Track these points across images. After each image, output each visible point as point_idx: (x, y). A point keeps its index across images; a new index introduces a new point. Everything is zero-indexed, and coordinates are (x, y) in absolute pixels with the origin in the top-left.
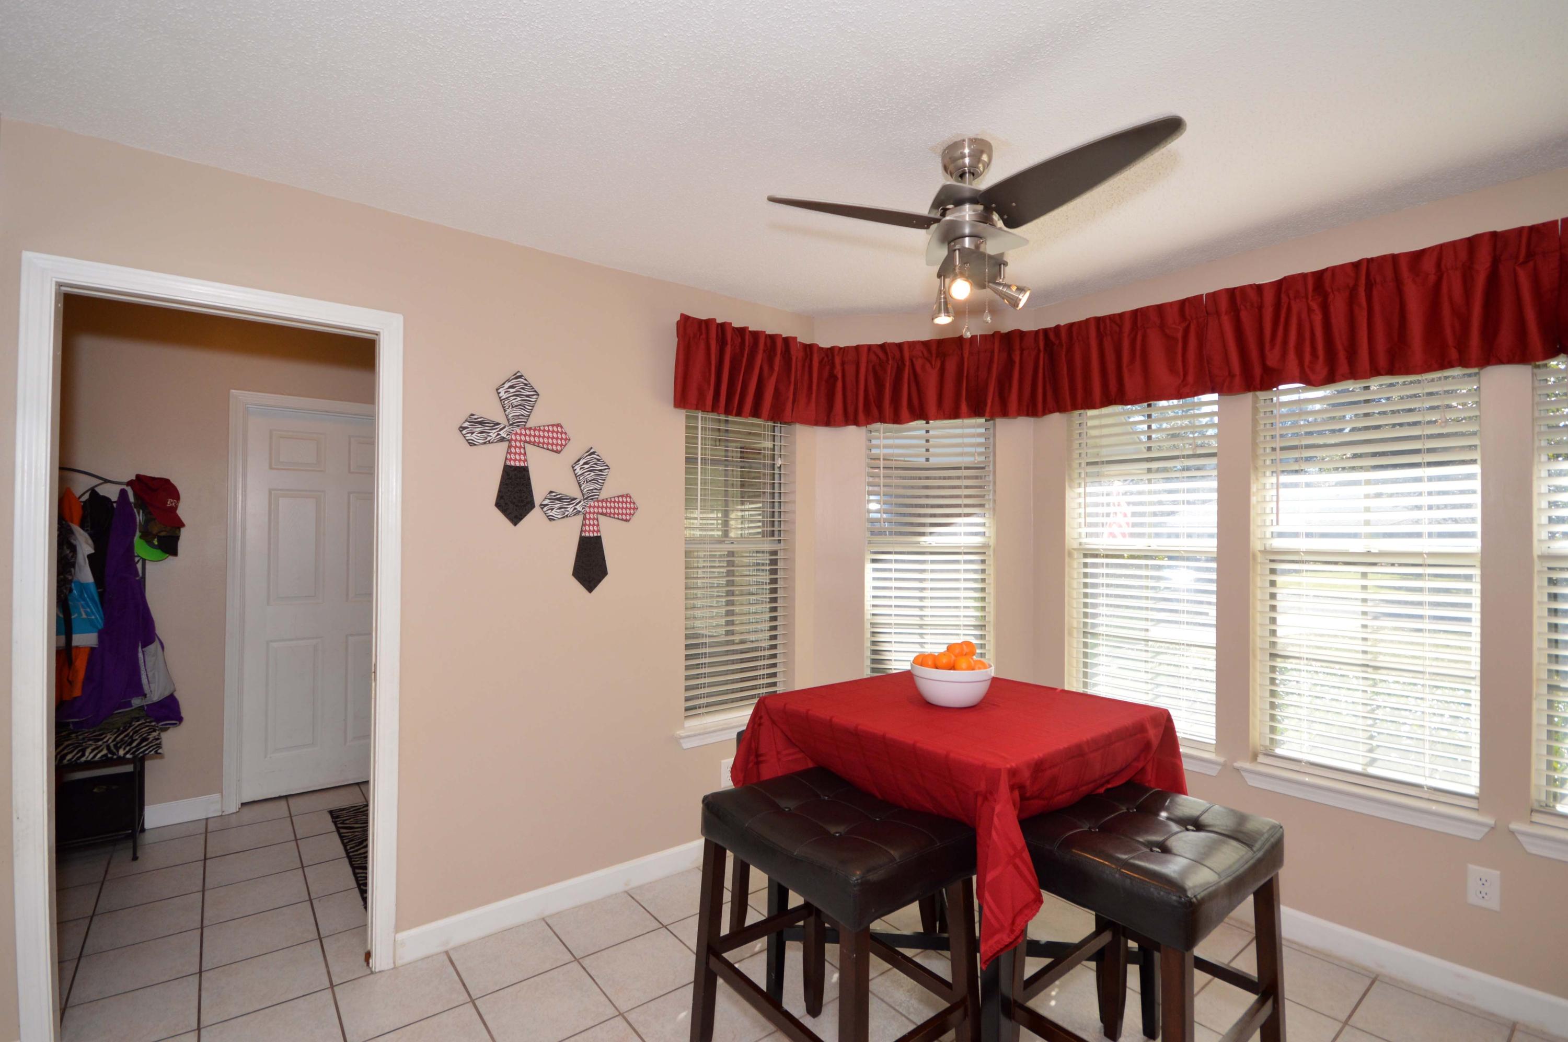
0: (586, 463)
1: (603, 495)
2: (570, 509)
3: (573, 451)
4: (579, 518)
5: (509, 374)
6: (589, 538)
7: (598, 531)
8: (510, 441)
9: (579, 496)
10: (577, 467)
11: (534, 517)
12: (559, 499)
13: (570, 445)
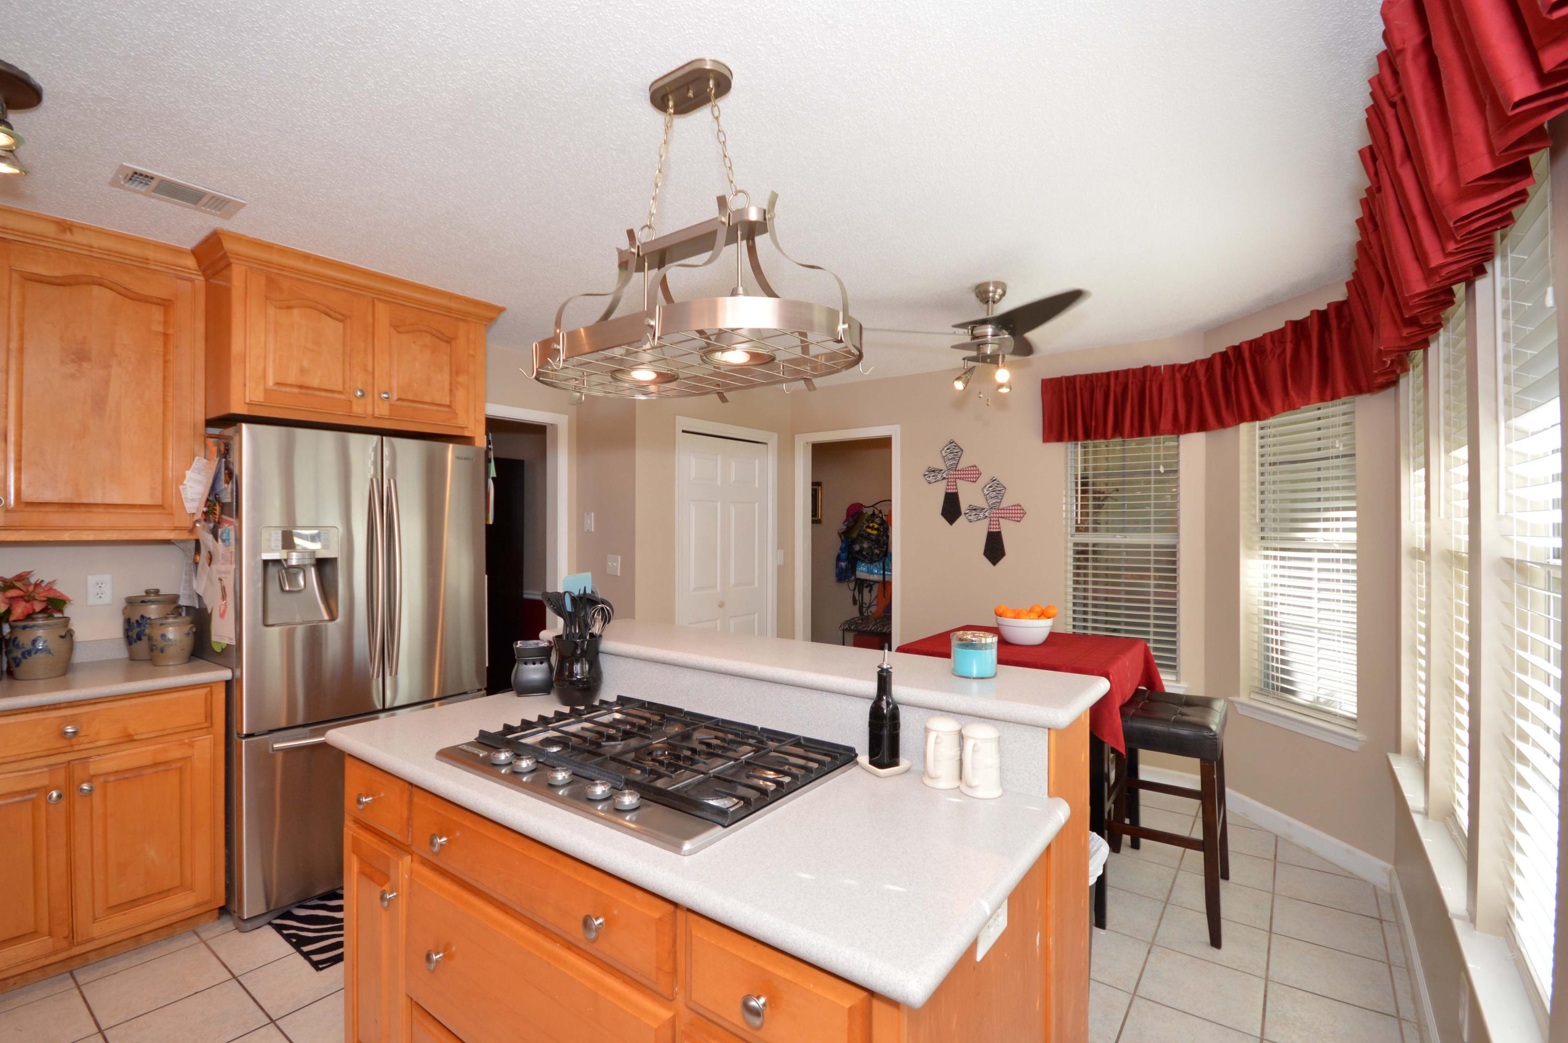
0: (990, 487)
1: (1003, 505)
2: (981, 515)
3: (984, 480)
4: (987, 520)
5: (947, 442)
6: (993, 532)
7: (999, 528)
8: (948, 478)
9: (986, 507)
10: (985, 490)
11: (961, 520)
12: (975, 510)
13: (981, 477)
